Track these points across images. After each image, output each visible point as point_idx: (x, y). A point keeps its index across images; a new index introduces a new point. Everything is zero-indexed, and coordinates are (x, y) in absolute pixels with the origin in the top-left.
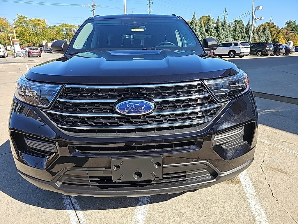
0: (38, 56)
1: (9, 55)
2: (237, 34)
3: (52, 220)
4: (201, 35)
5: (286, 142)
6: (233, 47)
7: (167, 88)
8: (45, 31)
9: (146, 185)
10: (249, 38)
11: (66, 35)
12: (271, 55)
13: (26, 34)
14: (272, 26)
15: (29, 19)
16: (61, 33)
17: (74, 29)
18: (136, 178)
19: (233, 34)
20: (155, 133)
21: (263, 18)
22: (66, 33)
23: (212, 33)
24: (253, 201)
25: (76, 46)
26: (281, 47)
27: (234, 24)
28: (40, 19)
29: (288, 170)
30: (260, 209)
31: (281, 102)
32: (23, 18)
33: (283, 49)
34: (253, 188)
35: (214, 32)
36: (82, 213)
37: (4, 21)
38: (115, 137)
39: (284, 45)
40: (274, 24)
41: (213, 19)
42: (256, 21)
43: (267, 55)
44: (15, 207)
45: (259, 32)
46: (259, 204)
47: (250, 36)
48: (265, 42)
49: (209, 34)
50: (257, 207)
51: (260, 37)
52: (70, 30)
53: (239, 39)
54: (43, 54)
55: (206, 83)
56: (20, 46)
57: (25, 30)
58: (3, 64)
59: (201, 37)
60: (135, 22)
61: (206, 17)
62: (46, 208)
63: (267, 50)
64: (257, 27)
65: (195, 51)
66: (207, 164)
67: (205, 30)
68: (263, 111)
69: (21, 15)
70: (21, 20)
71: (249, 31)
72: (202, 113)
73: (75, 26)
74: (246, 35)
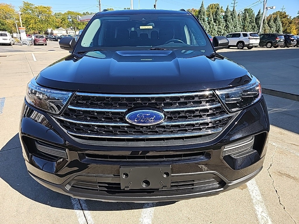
0: (44, 44)
1: (15, 43)
2: (247, 24)
3: (61, 219)
4: (209, 24)
5: (295, 145)
6: (242, 38)
7: (178, 98)
8: (51, 18)
9: (153, 192)
10: (259, 29)
11: (72, 23)
12: (281, 47)
13: (31, 21)
14: (283, 16)
15: (35, 6)
16: (67, 20)
17: (80, 17)
18: (144, 186)
19: (242, 24)
20: (164, 143)
21: (274, 8)
22: (71, 20)
23: (220, 23)
24: (259, 208)
25: (84, 44)
26: (292, 38)
27: (244, 12)
28: (46, 6)
29: (296, 176)
30: (266, 217)
31: (290, 100)
32: (29, 5)
33: (295, 40)
34: (260, 194)
35: (223, 21)
36: (89, 213)
37: (10, 8)
38: (125, 146)
39: (295, 36)
40: (286, 14)
41: (222, 7)
42: (267, 10)
43: (277, 46)
44: (25, 204)
45: (270, 22)
46: (265, 211)
47: (260, 26)
48: (276, 33)
49: (217, 24)
50: (263, 214)
51: (270, 28)
52: (75, 18)
53: (248, 30)
54: (48, 42)
55: (218, 93)
56: (26, 34)
57: (31, 17)
58: (10, 53)
59: (209, 27)
60: (143, 19)
61: (215, 5)
62: (54, 207)
63: (277, 41)
64: (267, 16)
65: (204, 51)
66: (215, 174)
67: (214, 20)
68: (272, 110)
69: (27, 2)
70: (27, 7)
71: (260, 21)
72: (213, 124)
73: (81, 14)
74: (256, 25)
